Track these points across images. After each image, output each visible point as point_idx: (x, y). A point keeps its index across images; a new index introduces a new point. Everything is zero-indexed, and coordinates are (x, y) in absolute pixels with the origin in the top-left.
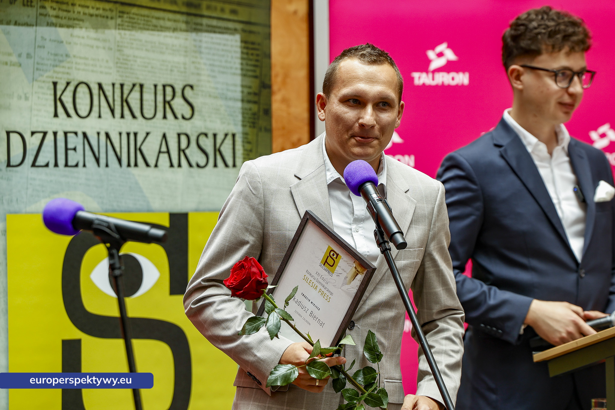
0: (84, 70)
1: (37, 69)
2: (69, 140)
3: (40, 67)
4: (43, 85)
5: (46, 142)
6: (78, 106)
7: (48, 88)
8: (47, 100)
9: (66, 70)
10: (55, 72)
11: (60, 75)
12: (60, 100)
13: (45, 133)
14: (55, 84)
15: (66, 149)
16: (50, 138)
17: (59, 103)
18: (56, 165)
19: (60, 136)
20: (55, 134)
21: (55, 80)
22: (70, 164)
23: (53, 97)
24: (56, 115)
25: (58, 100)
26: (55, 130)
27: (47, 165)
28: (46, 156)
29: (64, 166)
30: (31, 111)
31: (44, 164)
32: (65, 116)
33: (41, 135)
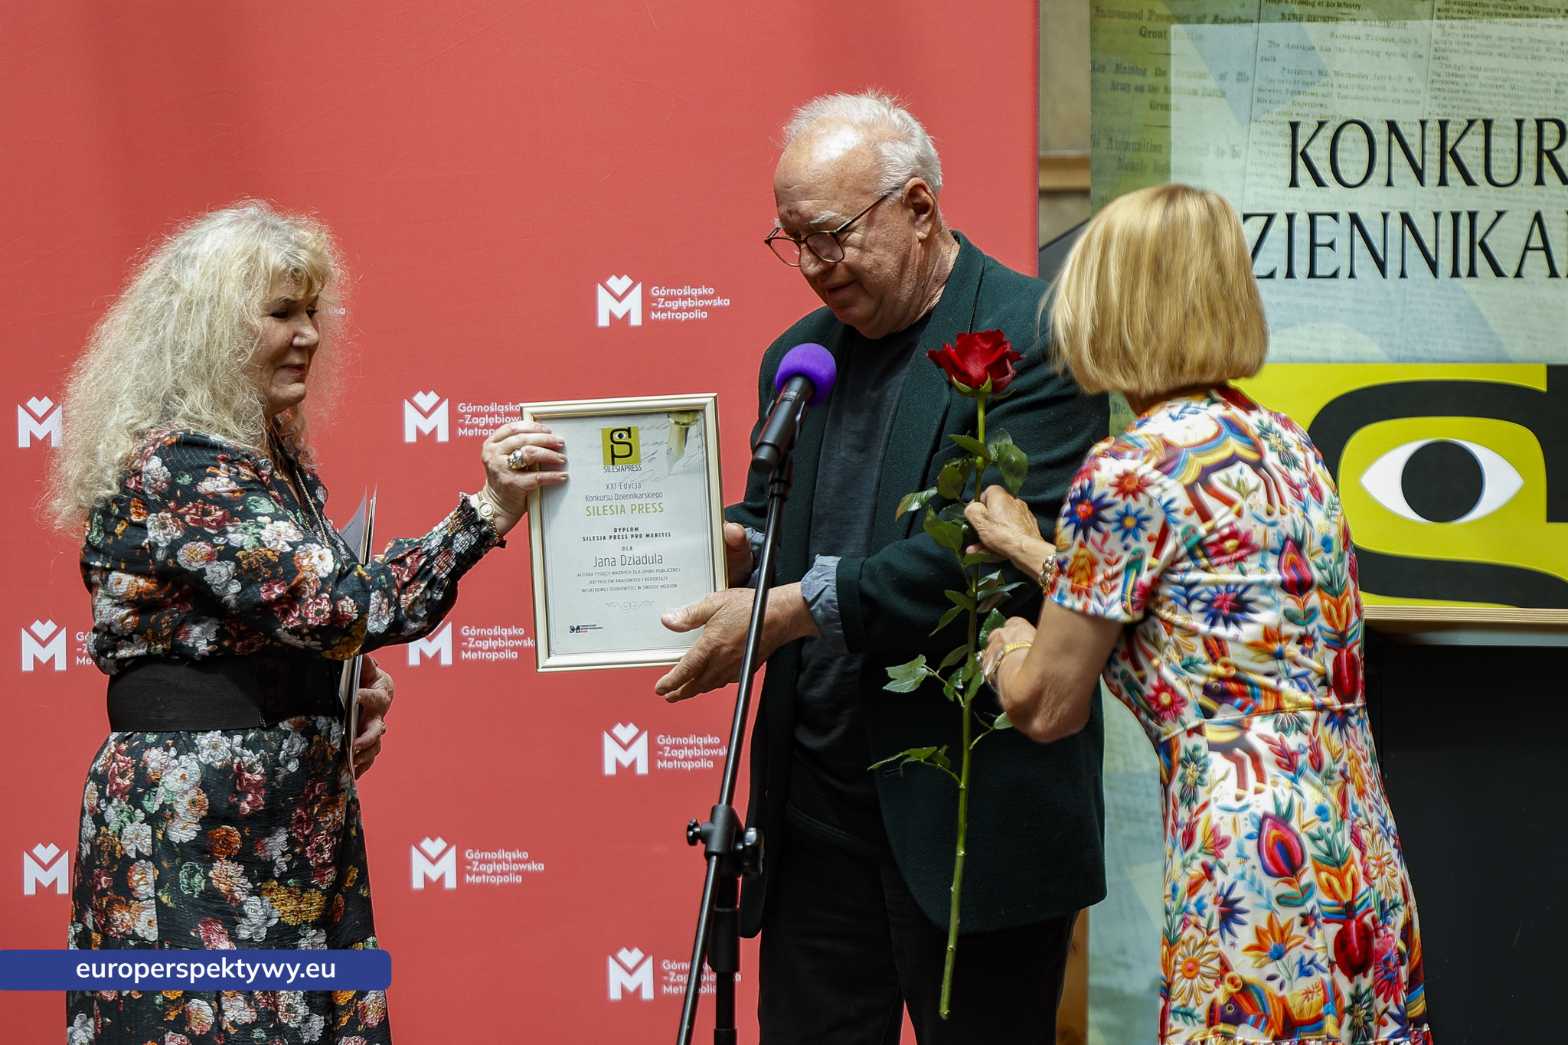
0: (1356, 98)
1: (1259, 100)
2: (1318, 227)
3: (1265, 95)
4: (1270, 128)
5: (1271, 232)
6: (1340, 166)
7: (1280, 135)
8: (1277, 155)
9: (1320, 100)
10: (1294, 103)
11: (1305, 110)
12: (1304, 155)
13: (1270, 217)
14: (1294, 126)
15: (1313, 245)
16: (1280, 225)
17: (1300, 162)
18: (1290, 274)
19: (1302, 223)
20: (1290, 217)
21: (1295, 119)
22: (1318, 273)
23: (1289, 151)
24: (1294, 183)
25: (1298, 155)
26: (1290, 211)
27: (1272, 275)
28: (1272, 258)
29: (1308, 276)
30: (1244, 176)
31: (1265, 273)
32: (1312, 184)
33: (1263, 220)
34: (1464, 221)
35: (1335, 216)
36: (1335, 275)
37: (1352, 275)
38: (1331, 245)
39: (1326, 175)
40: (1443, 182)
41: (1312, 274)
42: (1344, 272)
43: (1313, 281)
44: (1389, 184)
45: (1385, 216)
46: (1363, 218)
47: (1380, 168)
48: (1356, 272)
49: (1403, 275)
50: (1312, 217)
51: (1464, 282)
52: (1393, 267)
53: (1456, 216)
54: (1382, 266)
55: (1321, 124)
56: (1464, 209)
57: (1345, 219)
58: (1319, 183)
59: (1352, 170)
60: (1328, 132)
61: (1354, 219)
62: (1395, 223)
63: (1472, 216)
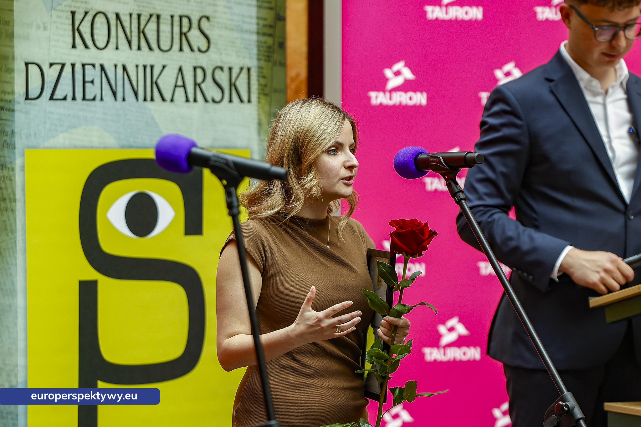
2: (86, 72)
4: (60, 14)
5: (64, 73)
6: (96, 37)
7: (66, 18)
8: (64, 30)
10: (73, 1)
11: (78, 5)
12: (78, 30)
13: (63, 65)
14: (73, 13)
15: (84, 82)
16: (68, 69)
17: (77, 34)
18: (74, 98)
19: (78, 68)
20: (73, 65)
21: (73, 10)
22: (87, 97)
23: (71, 28)
24: (74, 46)
25: (76, 31)
26: (73, 62)
27: (65, 99)
28: (64, 88)
29: (82, 99)
30: (50, 41)
31: (62, 97)
32: (83, 47)
33: (60, 66)
34: (148, 70)
35: (93, 65)
36: (94, 99)
37: (102, 99)
38: (92, 82)
39: (89, 42)
40: (139, 48)
41: (84, 99)
42: (98, 98)
43: (85, 102)
44: (117, 48)
45: (116, 66)
46: (106, 67)
47: (113, 40)
48: (104, 98)
49: (124, 100)
50: (83, 65)
51: (149, 104)
52: (119, 95)
53: (145, 67)
54: (114, 94)
55: (86, 13)
56: (148, 63)
57: (98, 67)
58: (86, 47)
59: (101, 40)
60: (89, 19)
61: (102, 67)
62: (120, 70)
63: (152, 67)
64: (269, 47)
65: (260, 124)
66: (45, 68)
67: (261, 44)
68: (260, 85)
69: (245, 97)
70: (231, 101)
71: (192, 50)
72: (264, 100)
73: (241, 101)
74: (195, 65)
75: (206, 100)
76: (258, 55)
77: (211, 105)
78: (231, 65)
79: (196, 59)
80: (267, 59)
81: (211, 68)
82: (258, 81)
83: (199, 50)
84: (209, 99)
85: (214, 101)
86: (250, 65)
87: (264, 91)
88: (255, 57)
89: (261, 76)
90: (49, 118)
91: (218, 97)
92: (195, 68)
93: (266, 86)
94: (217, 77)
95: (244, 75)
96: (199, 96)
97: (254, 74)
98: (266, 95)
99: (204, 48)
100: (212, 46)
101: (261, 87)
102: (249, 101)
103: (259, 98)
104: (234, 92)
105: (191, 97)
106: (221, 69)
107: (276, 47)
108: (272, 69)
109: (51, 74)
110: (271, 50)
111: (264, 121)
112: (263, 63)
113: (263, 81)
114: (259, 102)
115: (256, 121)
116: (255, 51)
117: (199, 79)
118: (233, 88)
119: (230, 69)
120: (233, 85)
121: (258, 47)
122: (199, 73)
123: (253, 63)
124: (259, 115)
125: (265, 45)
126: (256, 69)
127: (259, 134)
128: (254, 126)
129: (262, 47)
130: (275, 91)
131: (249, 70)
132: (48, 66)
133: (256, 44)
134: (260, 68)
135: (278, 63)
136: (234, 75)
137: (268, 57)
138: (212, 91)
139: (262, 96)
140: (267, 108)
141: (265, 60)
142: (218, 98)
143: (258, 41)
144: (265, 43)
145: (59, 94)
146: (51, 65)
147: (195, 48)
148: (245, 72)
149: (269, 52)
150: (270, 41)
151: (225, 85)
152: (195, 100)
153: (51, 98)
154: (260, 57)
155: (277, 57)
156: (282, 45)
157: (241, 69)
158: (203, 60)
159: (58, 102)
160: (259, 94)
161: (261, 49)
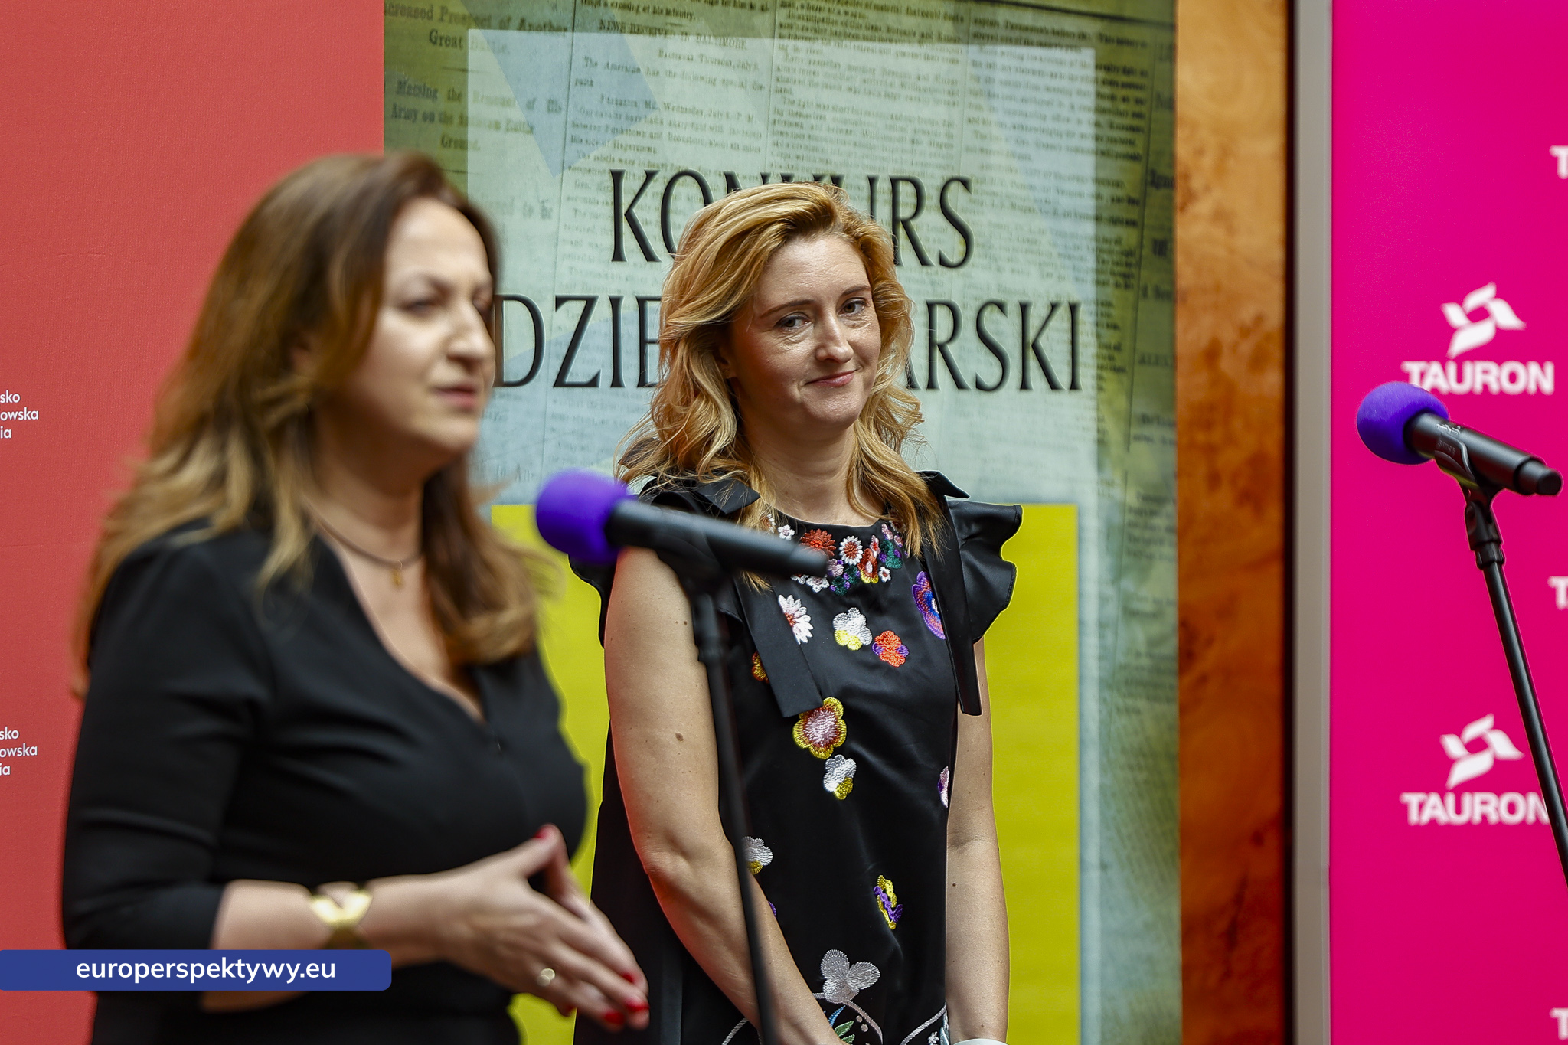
1: (573, 140)
2: (649, 318)
3: (580, 133)
4: (586, 178)
5: (591, 322)
6: (672, 235)
7: (600, 188)
8: (595, 216)
10: (616, 145)
11: (629, 155)
12: (629, 216)
13: (590, 302)
14: (617, 177)
15: (643, 342)
16: (602, 312)
17: (625, 227)
18: (616, 382)
19: (629, 310)
20: (615, 302)
21: (617, 167)
22: (650, 379)
23: (610, 211)
24: (618, 256)
25: (623, 217)
26: (615, 294)
27: (593, 383)
28: (593, 357)
29: (637, 383)
30: (557, 245)
31: (585, 380)
32: (640, 257)
33: (580, 306)
39: (657, 246)
41: (642, 382)
50: (642, 302)
55: (650, 176)
58: (649, 256)
60: (657, 187)
64: (1128, 253)
65: (1101, 442)
66: (545, 309)
67: (1105, 246)
68: (1101, 346)
69: (1063, 378)
70: (1024, 386)
71: (923, 262)
72: (1112, 382)
73: (1053, 386)
74: (931, 298)
75: (960, 385)
76: (1098, 272)
77: (972, 395)
78: (1024, 299)
79: (933, 283)
80: (1121, 281)
81: (975, 305)
82: (1098, 336)
83: (943, 262)
84: (968, 380)
85: (979, 386)
86: (1075, 298)
87: (1112, 361)
88: (1091, 277)
89: (1106, 322)
90: (553, 430)
91: (991, 377)
92: (931, 306)
93: (1118, 348)
94: (988, 327)
95: (1061, 322)
96: (942, 375)
97: (1087, 319)
98: (1118, 370)
99: (954, 258)
100: (975, 250)
101: (1105, 352)
102: (1074, 386)
103: (1100, 378)
104: (1033, 363)
105: (921, 377)
106: (1001, 306)
107: (1147, 251)
108: (1136, 308)
109: (560, 324)
110: (1133, 260)
111: (1115, 434)
112: (1110, 292)
113: (1111, 337)
114: (1100, 389)
115: (1092, 435)
116: (1090, 262)
117: (942, 333)
118: (1031, 354)
119: (1024, 308)
120: (1030, 347)
121: (1099, 251)
122: (943, 317)
123: (1084, 292)
124: (1100, 420)
125: (1117, 248)
126: (1093, 308)
127: (1100, 466)
128: (1086, 449)
129: (1110, 252)
130: (1142, 361)
131: (1073, 308)
132: (552, 303)
133: (1093, 245)
134: (1103, 304)
135: (1150, 292)
136: (1034, 323)
137: (1126, 276)
138: (974, 361)
139: (1105, 374)
140: (1121, 402)
141: (1117, 285)
142: (990, 380)
143: (1097, 239)
144: (1118, 241)
145: (579, 371)
146: (560, 301)
147: (933, 258)
148: (1063, 313)
149: (1128, 265)
150: (1129, 236)
151: (1011, 347)
152: (931, 385)
153: (560, 382)
154: (1102, 277)
155: (1148, 276)
156: (1163, 248)
157: (1054, 307)
158: (951, 286)
159: (577, 390)
160: (1100, 367)
161: (1106, 257)
